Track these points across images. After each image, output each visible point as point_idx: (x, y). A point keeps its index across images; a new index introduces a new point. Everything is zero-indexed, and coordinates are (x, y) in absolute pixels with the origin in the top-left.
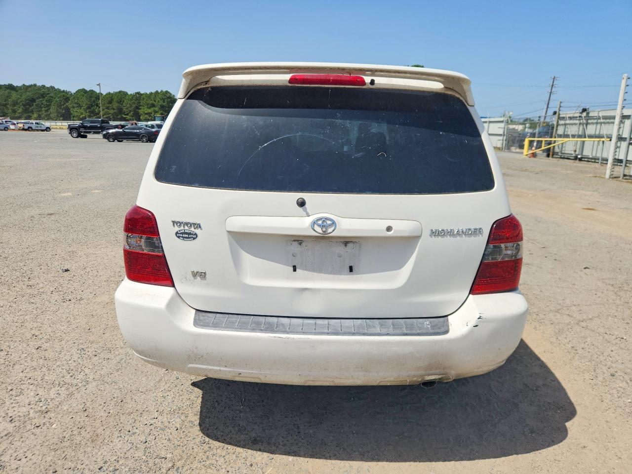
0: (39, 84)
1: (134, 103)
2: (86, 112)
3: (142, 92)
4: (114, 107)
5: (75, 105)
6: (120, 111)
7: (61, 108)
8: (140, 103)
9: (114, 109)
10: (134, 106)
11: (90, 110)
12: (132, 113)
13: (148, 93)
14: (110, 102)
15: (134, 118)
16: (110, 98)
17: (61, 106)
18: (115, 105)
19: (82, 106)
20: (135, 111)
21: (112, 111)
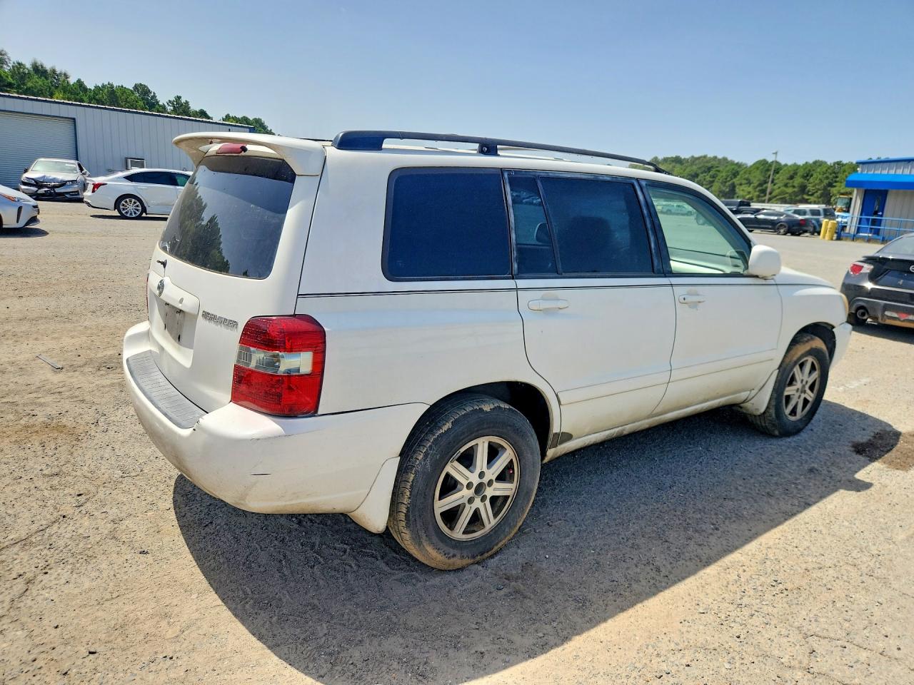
0: (710, 155)
1: (827, 178)
2: (755, 191)
3: (845, 162)
4: (796, 184)
5: (744, 182)
6: (803, 189)
7: (724, 186)
8: (837, 177)
9: (794, 187)
10: (826, 182)
11: (760, 188)
12: (819, 192)
13: (854, 162)
14: (791, 178)
15: (820, 200)
16: (794, 171)
17: (726, 182)
18: (798, 181)
19: (752, 183)
20: (825, 189)
21: (790, 190)
